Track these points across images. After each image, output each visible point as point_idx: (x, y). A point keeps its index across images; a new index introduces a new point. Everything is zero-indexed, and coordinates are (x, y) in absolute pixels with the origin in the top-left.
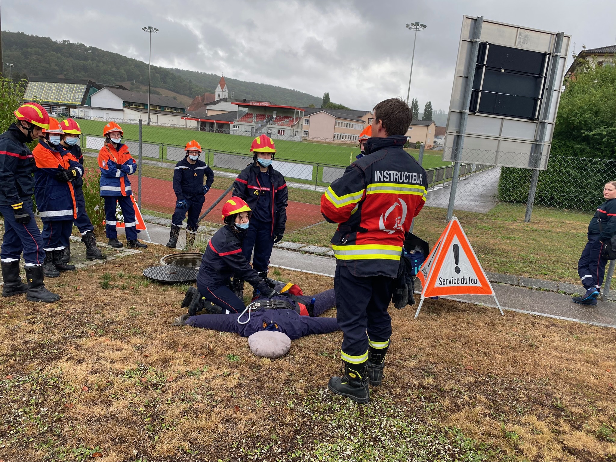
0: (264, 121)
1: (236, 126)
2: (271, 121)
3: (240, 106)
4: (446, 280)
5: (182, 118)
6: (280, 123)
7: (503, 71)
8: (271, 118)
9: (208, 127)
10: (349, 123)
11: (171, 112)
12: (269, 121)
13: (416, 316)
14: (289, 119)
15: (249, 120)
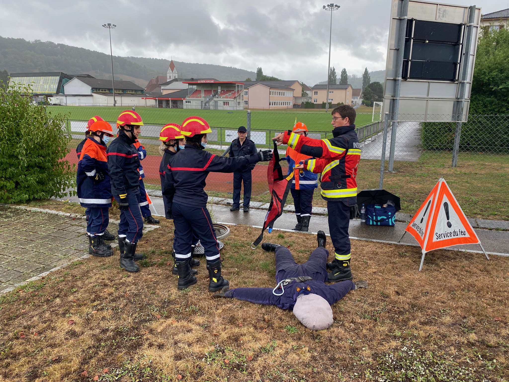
0: (211, 96)
1: (188, 102)
2: (217, 95)
3: (190, 84)
4: (442, 234)
5: (142, 98)
6: (225, 96)
7: (427, 42)
8: (216, 93)
9: (164, 104)
10: (281, 91)
11: (132, 94)
12: (215, 95)
13: (420, 269)
14: (232, 92)
15: (199, 96)
